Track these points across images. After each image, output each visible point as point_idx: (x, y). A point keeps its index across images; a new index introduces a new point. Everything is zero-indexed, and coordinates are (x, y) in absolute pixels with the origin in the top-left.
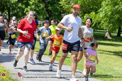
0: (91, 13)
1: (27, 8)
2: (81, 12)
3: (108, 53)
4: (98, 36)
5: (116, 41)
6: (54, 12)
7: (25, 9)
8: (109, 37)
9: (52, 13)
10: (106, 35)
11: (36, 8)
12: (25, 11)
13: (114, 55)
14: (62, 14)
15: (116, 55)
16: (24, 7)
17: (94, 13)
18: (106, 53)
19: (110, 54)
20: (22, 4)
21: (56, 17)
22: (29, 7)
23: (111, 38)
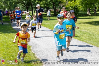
0: (72, 1)
3: (84, 23)
5: (93, 16)
8: (89, 14)
9: (55, 4)
10: (88, 13)
13: (87, 24)
15: (89, 23)
16: (39, 2)
17: (73, 1)
18: (83, 23)
19: (85, 24)
20: (38, 1)
22: (42, 2)
23: (90, 15)
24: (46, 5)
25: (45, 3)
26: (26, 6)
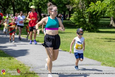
1: (32, 3)
2: (85, 2)
4: (103, 24)
6: (58, 5)
7: (30, 4)
10: (111, 23)
11: (40, 2)
12: (30, 5)
14: (67, 6)
21: (60, 9)
24: (40, 7)
25: (40, 3)
26: (2, 7)
